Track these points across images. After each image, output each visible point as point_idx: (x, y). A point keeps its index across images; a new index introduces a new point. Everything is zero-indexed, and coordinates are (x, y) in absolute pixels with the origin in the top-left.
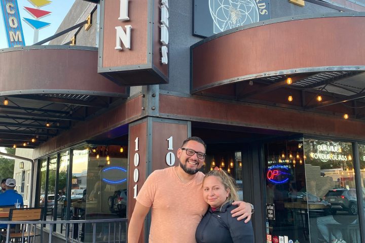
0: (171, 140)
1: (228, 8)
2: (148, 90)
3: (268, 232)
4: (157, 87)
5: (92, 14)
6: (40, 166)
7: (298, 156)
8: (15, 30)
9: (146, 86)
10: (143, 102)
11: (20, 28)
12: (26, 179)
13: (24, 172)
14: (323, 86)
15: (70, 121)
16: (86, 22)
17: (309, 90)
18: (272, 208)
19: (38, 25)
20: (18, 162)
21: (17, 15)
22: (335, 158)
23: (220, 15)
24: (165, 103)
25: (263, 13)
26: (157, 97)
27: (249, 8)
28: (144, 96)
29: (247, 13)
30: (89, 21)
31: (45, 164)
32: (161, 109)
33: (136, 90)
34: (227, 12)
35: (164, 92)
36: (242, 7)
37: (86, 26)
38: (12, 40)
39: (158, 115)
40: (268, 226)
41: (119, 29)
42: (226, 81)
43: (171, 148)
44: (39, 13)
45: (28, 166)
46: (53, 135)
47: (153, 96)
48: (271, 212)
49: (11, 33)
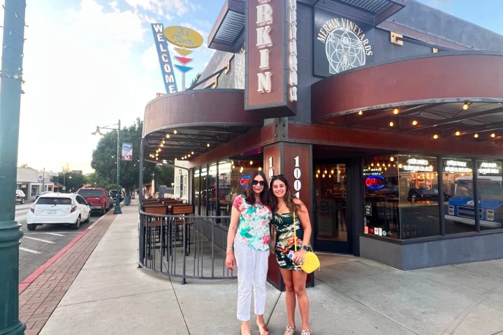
0: (297, 159)
1: (340, 51)
2: (280, 120)
3: (365, 224)
4: (287, 118)
5: (230, 61)
6: (193, 173)
7: (384, 165)
8: (169, 74)
9: (278, 119)
10: (276, 131)
11: (172, 73)
12: (184, 182)
13: (182, 177)
14: (418, 113)
15: (216, 144)
16: (226, 68)
17: (405, 116)
18: (369, 207)
19: (184, 70)
20: (177, 170)
21: (170, 63)
22: (423, 169)
23: (335, 58)
24: (293, 131)
25: (368, 54)
26: (287, 126)
27: (357, 50)
28: (276, 126)
29: (356, 55)
30: (228, 67)
31: (197, 172)
32: (290, 135)
33: (269, 122)
34: (340, 55)
35: (292, 122)
36: (352, 50)
37: (226, 71)
38: (167, 82)
39: (287, 140)
40: (365, 220)
41: (260, 76)
42: (343, 113)
43: (297, 165)
44: (185, 60)
45: (185, 173)
46: (203, 152)
47: (284, 126)
48: (369, 210)
49: (167, 76)
